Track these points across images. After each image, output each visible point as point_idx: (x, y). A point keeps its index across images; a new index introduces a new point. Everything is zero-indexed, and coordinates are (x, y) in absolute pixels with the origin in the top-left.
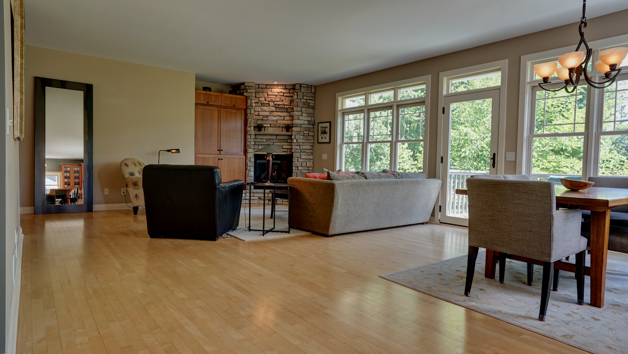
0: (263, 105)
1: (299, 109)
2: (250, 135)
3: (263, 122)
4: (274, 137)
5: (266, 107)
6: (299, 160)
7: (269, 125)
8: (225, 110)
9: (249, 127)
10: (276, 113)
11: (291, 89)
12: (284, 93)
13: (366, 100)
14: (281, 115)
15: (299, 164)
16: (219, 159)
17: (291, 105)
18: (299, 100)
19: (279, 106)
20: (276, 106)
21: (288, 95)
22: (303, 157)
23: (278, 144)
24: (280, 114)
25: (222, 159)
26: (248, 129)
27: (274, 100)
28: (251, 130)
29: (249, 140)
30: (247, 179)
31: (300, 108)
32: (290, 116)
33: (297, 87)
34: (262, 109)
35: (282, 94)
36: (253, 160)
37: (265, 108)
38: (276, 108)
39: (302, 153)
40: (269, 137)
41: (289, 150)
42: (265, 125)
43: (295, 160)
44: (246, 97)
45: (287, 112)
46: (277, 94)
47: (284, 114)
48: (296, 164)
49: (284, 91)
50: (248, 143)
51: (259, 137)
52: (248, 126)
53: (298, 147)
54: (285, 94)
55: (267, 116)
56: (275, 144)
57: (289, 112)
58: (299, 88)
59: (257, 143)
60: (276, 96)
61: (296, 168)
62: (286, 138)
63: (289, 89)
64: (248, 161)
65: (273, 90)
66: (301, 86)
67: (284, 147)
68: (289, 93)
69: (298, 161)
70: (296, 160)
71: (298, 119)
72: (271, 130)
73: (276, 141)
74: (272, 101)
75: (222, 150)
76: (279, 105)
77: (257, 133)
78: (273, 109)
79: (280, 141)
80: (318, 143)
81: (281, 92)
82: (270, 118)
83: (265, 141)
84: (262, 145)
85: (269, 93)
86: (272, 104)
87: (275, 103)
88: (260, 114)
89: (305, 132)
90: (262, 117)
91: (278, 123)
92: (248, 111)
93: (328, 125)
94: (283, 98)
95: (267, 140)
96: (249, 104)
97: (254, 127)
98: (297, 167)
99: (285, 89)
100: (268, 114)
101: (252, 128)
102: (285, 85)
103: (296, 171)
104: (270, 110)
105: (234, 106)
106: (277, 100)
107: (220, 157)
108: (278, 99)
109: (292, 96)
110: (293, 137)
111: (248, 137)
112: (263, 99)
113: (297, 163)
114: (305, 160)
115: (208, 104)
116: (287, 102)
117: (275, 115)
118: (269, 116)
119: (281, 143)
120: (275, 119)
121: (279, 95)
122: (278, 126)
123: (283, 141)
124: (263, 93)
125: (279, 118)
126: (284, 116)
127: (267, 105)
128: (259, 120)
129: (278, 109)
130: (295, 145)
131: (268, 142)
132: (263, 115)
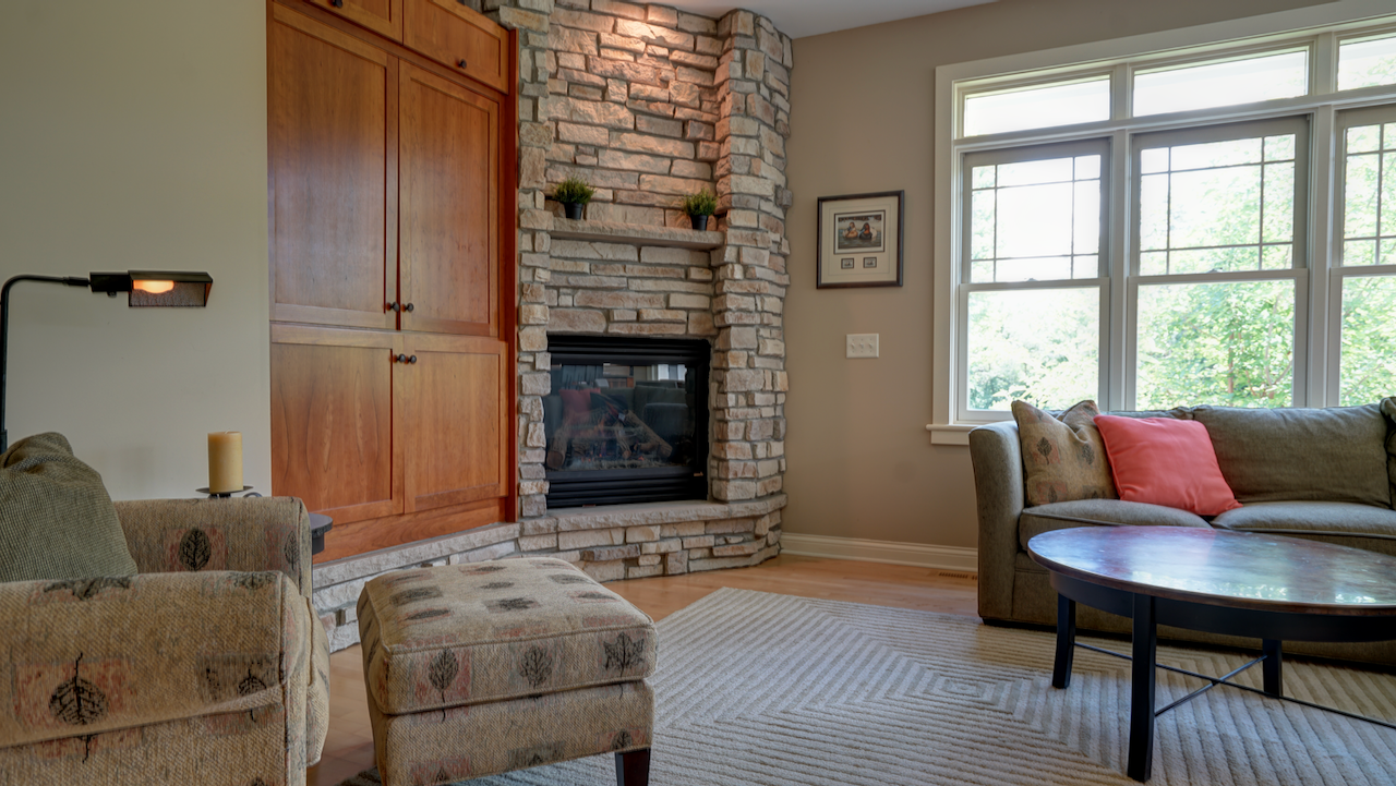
0: (575, 91)
1: (753, 127)
2: (533, 233)
3: (582, 177)
4: (629, 253)
5: (591, 104)
6: (758, 362)
7: (609, 195)
8: (419, 75)
9: (526, 191)
10: (634, 136)
11: (703, 34)
12: (671, 49)
13: (1121, 95)
14: (660, 150)
15: (753, 380)
16: (395, 359)
17: (700, 108)
18: (751, 87)
19: (653, 107)
20: (641, 107)
21: (691, 59)
23: (649, 285)
24: (652, 143)
25: (409, 360)
26: (523, 200)
27: (626, 74)
28: (534, 211)
29: (527, 259)
30: (518, 465)
31: (756, 126)
32: (696, 159)
33: (743, 25)
34: (574, 111)
35: (664, 52)
36: (544, 362)
37: (587, 108)
38: (635, 112)
39: (762, 332)
40: (607, 252)
41: (693, 316)
42: (593, 191)
43: (736, 359)
44: (511, 33)
45: (683, 138)
46: (641, 46)
47: (670, 147)
48: (743, 382)
49: (671, 37)
50: (522, 276)
52: (524, 183)
53: (749, 303)
54: (676, 56)
55: (597, 149)
56: (635, 284)
57: (696, 142)
58: (750, 32)
59: (553, 280)
60: (636, 54)
61: (742, 400)
62: (681, 257)
63: (695, 35)
64: (520, 369)
65: (624, 25)
66: (757, 25)
67: (675, 301)
68: (694, 51)
69: (750, 366)
70: (743, 364)
71: (750, 174)
73: (636, 270)
74: (620, 77)
75: (408, 308)
76: (650, 100)
77: (565, 225)
78: (624, 114)
79: (658, 271)
80: (820, 287)
81: (661, 42)
82: (607, 159)
83: (585, 267)
84: (576, 288)
85: (606, 38)
86: (617, 91)
87: (635, 88)
88: (565, 135)
90: (570, 149)
91: (645, 187)
92: (523, 109)
93: (890, 204)
94: (667, 71)
95: (599, 264)
96: (524, 72)
97: (548, 198)
98: (748, 394)
99: (679, 28)
100: (599, 136)
101: (540, 198)
102: (680, 12)
103: (741, 412)
104: (612, 120)
105: (460, 65)
106: (642, 76)
107: (398, 344)
108: (646, 72)
109: (712, 72)
110: (730, 254)
111: (523, 242)
112: (579, 62)
113: (745, 373)
116: (688, 92)
117: (629, 148)
118: (604, 148)
119: (658, 282)
120: (632, 167)
121: (649, 55)
122: (644, 202)
123: (671, 275)
124: (579, 32)
125: (648, 162)
126: (672, 159)
127: (594, 94)
128: (557, 166)
129: (643, 121)
130: (739, 290)
131: (599, 273)
132: (578, 140)
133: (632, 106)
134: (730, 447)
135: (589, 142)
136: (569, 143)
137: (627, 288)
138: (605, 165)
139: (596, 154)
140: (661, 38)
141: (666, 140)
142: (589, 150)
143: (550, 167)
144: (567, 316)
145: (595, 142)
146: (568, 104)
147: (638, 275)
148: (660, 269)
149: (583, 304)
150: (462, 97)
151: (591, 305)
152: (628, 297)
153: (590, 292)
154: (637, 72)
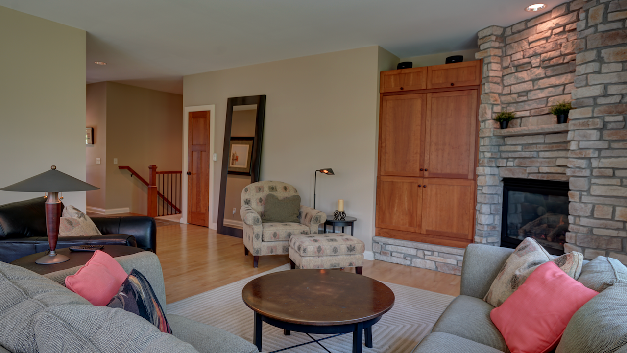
0: (519, 69)
1: (592, 55)
3: (519, 108)
4: (540, 140)
5: (525, 73)
6: (584, 199)
7: (527, 113)
8: (436, 95)
10: (545, 80)
12: (564, 26)
14: (558, 82)
15: (584, 210)
16: (420, 186)
18: (592, 30)
19: (552, 62)
20: (545, 64)
21: (575, 25)
22: (596, 190)
23: (547, 154)
24: (554, 81)
27: (539, 51)
31: (594, 52)
34: (518, 78)
35: (561, 29)
37: (524, 75)
38: (545, 68)
39: (593, 181)
42: (519, 114)
43: (573, 196)
44: (480, 61)
45: (568, 72)
46: (548, 34)
47: (564, 79)
48: (577, 210)
49: (561, 20)
51: (509, 141)
53: (583, 163)
54: (568, 27)
55: (527, 92)
56: (542, 154)
59: (504, 155)
60: (547, 38)
62: (556, 138)
65: (541, 27)
69: (581, 201)
70: (578, 199)
71: (587, 85)
72: (533, 124)
73: (542, 147)
74: (536, 55)
76: (550, 59)
77: (503, 132)
78: (540, 72)
79: (552, 146)
81: (558, 26)
82: (532, 95)
83: (519, 148)
84: (515, 158)
85: (532, 38)
86: (536, 61)
87: (544, 56)
88: (514, 90)
89: (608, 119)
90: (515, 96)
94: (562, 39)
95: (526, 146)
99: (568, 12)
100: (528, 86)
102: (566, 5)
104: (533, 76)
105: (452, 84)
106: (548, 49)
107: (420, 181)
110: (570, 135)
112: (520, 55)
113: (577, 205)
114: (608, 201)
115: (402, 91)
116: (571, 46)
117: (542, 87)
118: (531, 90)
119: (553, 152)
120: (544, 96)
121: (555, 35)
122: (542, 113)
123: (561, 148)
124: (520, 42)
125: (551, 91)
126: (565, 85)
127: (527, 67)
128: (511, 105)
129: (549, 71)
130: (574, 156)
131: (526, 150)
132: (518, 91)
133: (543, 66)
134: (566, 246)
135: (522, 90)
136: (514, 94)
137: (538, 157)
138: (531, 99)
139: (526, 95)
140: (557, 24)
141: (561, 76)
142: (523, 94)
143: (509, 106)
144: (511, 170)
145: (525, 90)
146: (515, 76)
147: (542, 150)
148: (554, 145)
149: (518, 165)
150: (457, 95)
151: (520, 165)
152: (537, 161)
153: (521, 159)
154: (544, 48)
